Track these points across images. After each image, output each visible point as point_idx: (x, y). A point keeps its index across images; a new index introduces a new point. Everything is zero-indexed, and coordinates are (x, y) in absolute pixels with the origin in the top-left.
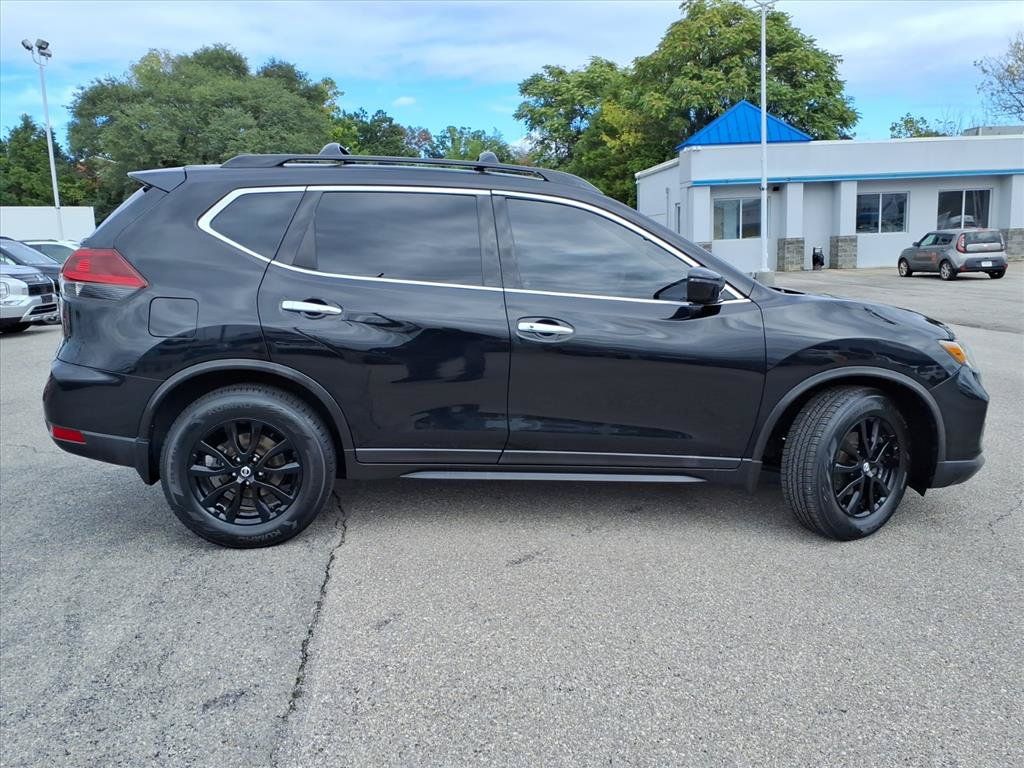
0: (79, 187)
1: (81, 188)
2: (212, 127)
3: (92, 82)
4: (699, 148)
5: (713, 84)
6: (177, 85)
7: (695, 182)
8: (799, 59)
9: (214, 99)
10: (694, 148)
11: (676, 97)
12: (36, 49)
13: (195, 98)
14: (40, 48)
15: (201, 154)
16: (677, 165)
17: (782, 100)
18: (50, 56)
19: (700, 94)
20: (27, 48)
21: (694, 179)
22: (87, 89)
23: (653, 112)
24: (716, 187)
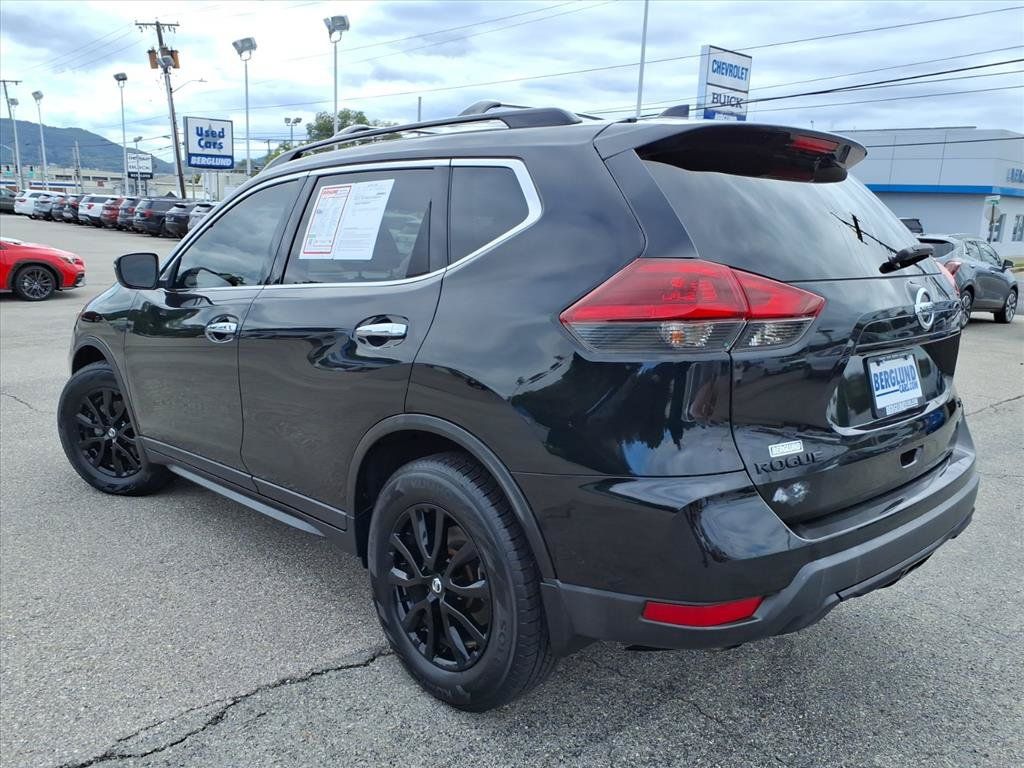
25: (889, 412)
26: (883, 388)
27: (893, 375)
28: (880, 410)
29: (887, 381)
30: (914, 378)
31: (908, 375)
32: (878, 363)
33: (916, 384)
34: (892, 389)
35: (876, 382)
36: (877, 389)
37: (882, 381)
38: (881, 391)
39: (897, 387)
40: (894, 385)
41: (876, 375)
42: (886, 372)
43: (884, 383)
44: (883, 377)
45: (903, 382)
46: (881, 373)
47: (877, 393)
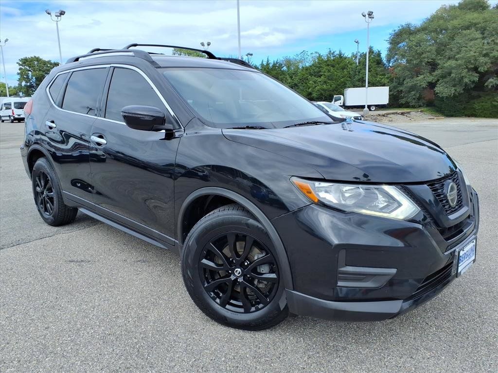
0: (387, 77)
1: (388, 78)
2: (455, 41)
3: (399, 27)
6: (441, 22)
9: (460, 26)
12: (367, 16)
13: (450, 27)
14: (369, 15)
15: (447, 57)
18: (373, 18)
20: (363, 16)
22: (397, 31)
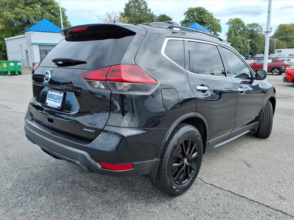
4: (33, 32)
5: (30, 12)
7: (33, 43)
8: (56, 8)
10: (31, 32)
11: (16, 14)
16: (25, 37)
17: (52, 20)
19: (26, 14)
21: (33, 42)
23: (9, 18)
24: (40, 45)
25: (48, 105)
26: (50, 98)
27: (54, 96)
28: (47, 103)
29: (52, 97)
30: (60, 100)
31: (59, 98)
32: (51, 91)
33: (60, 102)
34: (52, 99)
35: (49, 96)
36: (48, 98)
37: (50, 96)
38: (49, 99)
39: (53, 100)
40: (53, 99)
41: (49, 94)
42: (52, 95)
43: (50, 97)
44: (51, 95)
45: (56, 99)
46: (51, 94)
47: (47, 98)
